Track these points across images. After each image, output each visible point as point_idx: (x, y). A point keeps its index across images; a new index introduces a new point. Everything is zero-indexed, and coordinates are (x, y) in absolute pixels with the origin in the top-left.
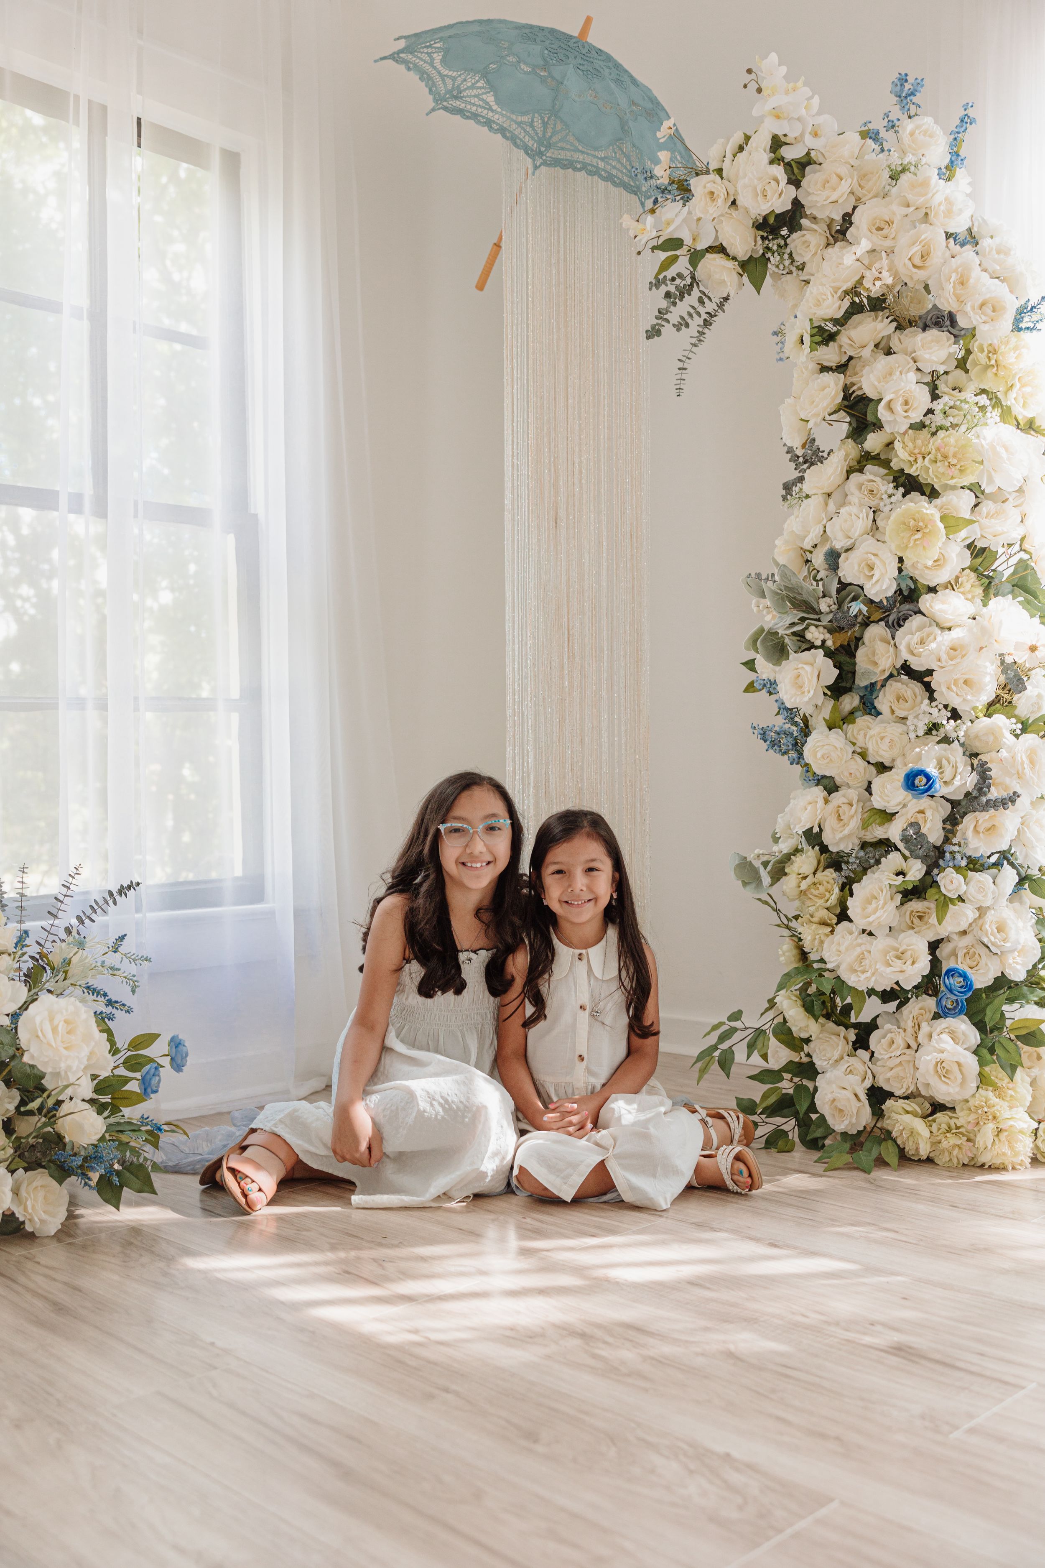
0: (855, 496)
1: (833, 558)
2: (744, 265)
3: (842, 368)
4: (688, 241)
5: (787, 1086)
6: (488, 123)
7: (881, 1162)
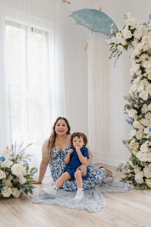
0: (142, 84)
1: (138, 93)
2: (124, 47)
3: (140, 63)
4: (115, 43)
5: (130, 175)
6: (85, 25)
7: (144, 189)
